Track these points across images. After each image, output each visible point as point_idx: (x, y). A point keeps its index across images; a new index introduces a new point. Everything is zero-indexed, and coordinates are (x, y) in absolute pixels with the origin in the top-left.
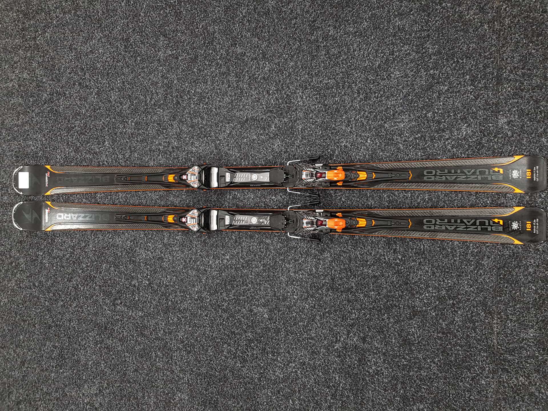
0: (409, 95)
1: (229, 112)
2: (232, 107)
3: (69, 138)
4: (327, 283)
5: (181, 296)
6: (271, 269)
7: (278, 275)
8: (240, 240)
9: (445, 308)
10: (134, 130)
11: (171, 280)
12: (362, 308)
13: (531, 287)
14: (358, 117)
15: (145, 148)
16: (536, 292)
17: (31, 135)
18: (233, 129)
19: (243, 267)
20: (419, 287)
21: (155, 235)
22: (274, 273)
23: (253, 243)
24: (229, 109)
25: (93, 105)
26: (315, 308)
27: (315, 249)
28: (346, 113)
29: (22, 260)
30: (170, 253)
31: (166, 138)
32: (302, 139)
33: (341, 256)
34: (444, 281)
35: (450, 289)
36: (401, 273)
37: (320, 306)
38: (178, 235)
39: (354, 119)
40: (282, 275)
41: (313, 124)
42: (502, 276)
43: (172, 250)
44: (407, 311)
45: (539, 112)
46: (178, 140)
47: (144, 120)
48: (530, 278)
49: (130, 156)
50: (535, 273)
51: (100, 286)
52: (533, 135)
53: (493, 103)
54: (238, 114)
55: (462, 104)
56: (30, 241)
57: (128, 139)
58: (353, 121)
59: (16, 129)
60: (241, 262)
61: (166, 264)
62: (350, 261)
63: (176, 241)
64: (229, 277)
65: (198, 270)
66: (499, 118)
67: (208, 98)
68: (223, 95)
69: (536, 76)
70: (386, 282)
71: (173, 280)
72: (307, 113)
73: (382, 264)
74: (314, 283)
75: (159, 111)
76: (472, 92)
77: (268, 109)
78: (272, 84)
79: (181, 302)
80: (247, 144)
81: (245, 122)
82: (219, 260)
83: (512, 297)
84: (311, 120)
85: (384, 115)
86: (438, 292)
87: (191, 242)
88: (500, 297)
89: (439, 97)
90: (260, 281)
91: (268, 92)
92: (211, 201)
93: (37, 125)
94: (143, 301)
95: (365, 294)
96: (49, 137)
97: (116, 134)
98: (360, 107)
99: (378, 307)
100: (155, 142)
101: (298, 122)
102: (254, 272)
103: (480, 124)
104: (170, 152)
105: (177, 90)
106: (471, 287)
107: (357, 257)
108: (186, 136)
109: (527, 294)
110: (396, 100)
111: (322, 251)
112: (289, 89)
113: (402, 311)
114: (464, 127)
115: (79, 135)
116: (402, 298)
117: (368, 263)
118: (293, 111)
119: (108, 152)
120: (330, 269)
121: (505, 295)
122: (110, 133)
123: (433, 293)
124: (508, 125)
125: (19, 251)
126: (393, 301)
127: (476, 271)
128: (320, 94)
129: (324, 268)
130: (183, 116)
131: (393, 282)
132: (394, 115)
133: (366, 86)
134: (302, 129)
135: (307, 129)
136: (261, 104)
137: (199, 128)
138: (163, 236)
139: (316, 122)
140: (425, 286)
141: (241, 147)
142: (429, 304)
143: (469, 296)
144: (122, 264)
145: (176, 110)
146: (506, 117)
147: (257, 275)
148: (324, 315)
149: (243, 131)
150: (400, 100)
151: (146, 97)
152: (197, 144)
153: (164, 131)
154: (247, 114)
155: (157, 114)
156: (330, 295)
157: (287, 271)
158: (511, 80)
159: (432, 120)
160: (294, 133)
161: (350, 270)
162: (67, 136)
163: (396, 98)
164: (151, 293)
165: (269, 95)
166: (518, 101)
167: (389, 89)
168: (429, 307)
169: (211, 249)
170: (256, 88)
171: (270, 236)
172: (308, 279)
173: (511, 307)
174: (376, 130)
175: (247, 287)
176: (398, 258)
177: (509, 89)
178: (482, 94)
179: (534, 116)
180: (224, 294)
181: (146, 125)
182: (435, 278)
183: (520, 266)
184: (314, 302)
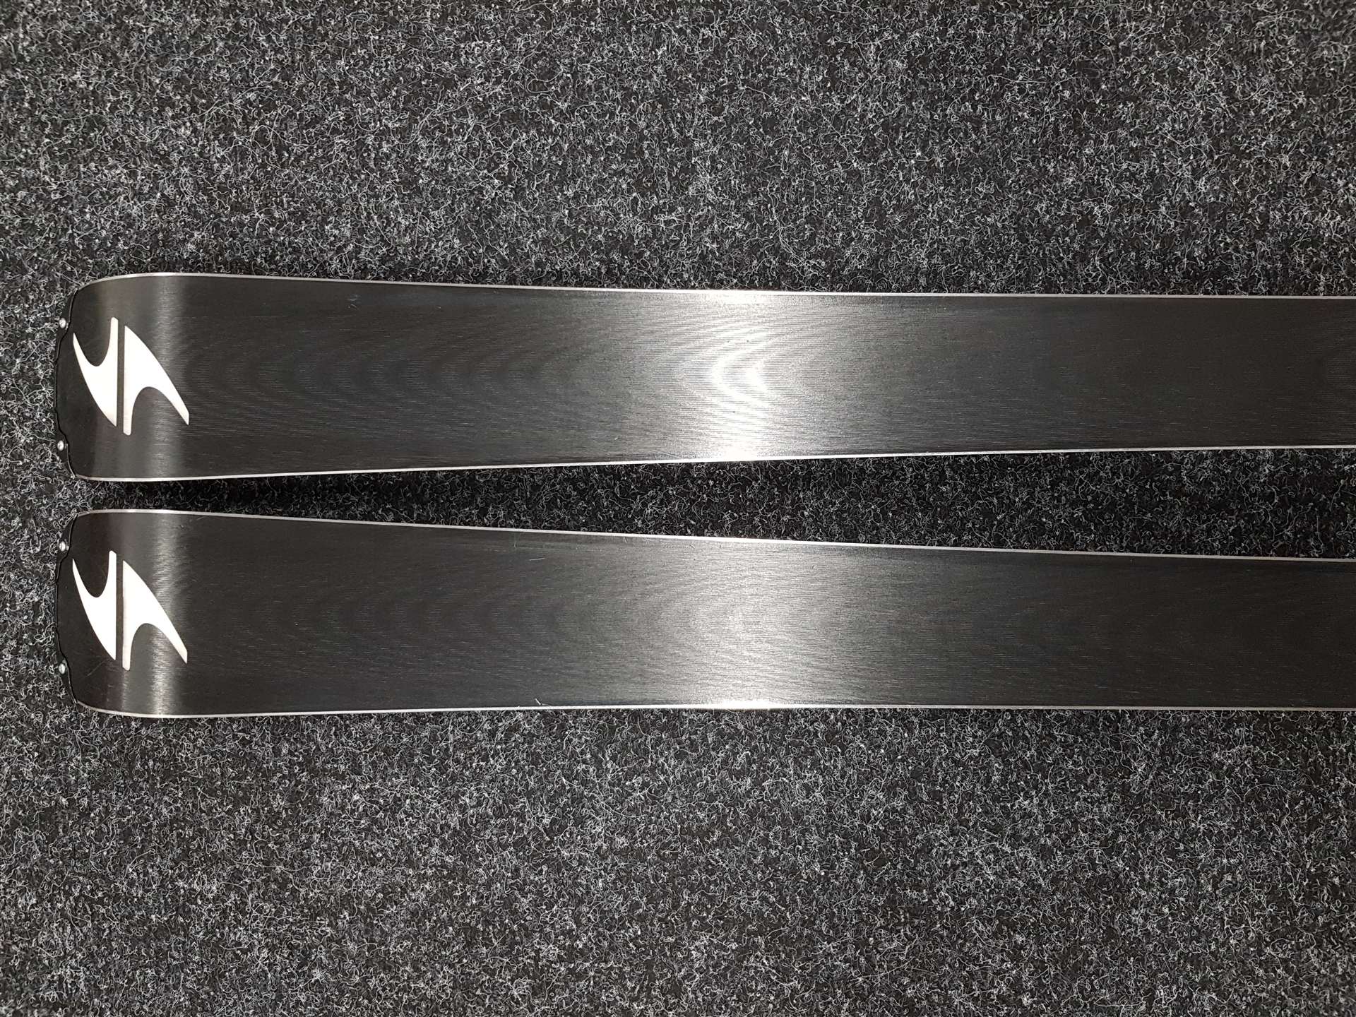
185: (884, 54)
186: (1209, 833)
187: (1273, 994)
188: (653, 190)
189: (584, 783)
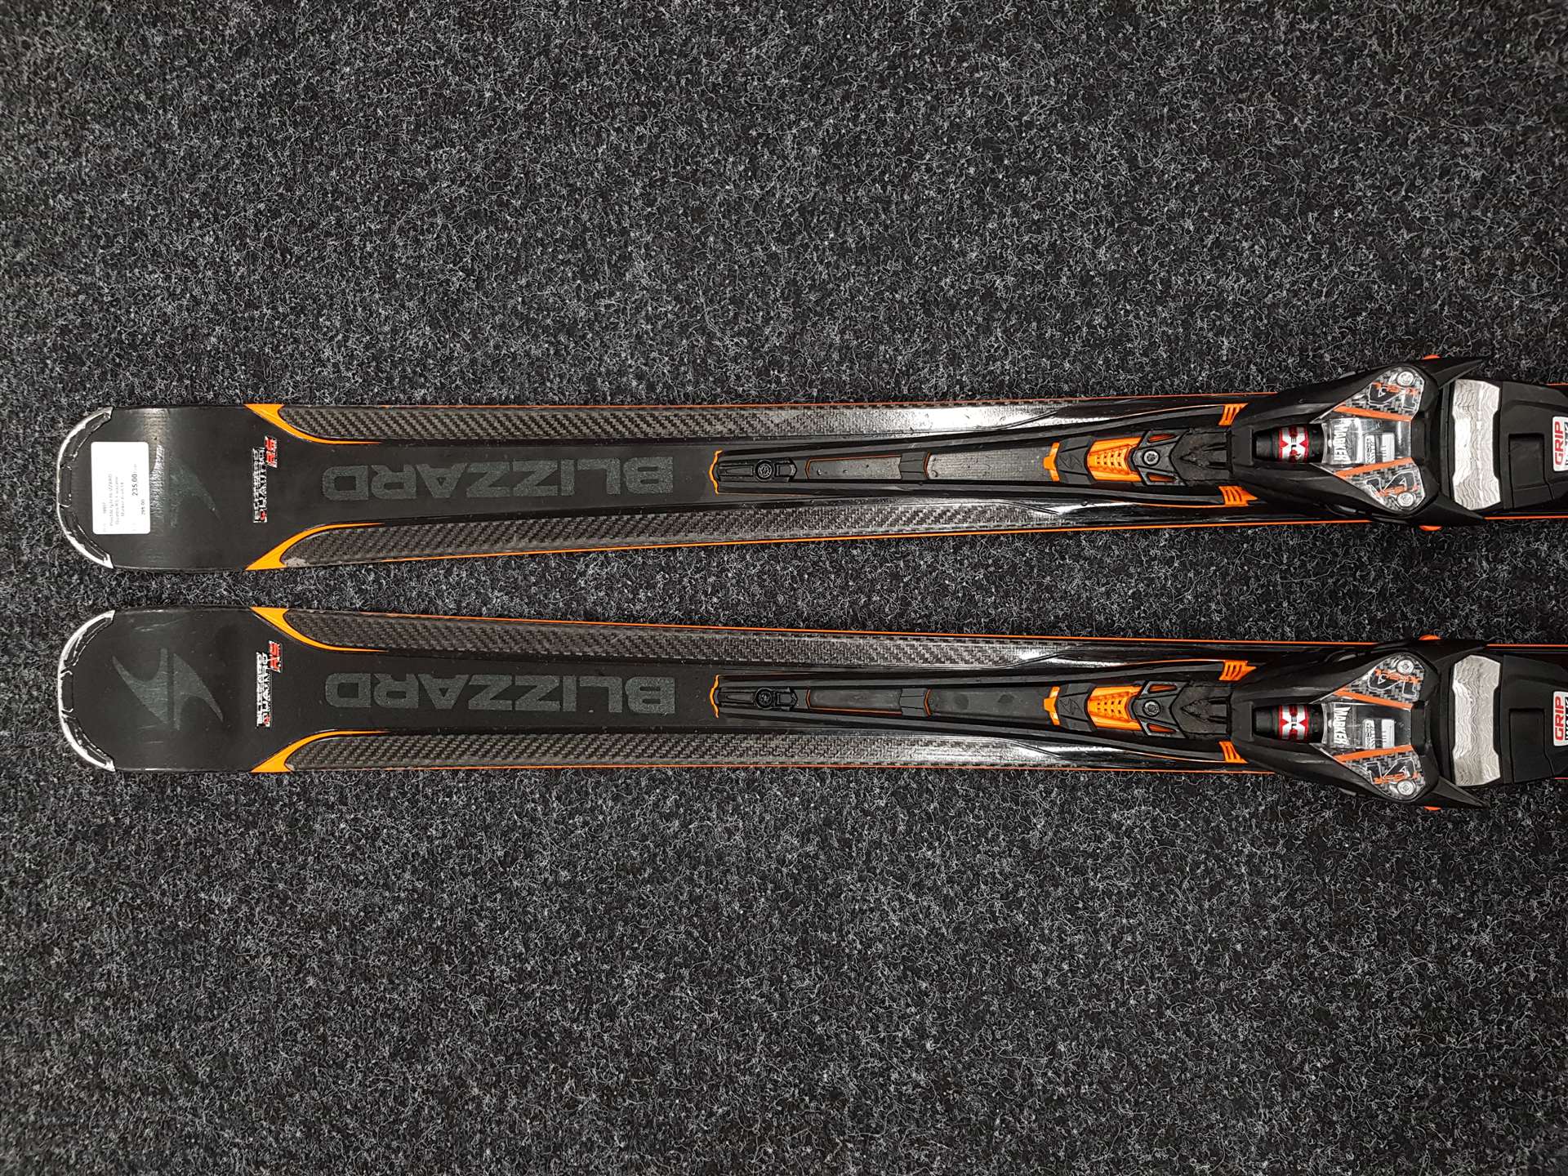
1: (1477, 56)
3: (394, 246)
10: (822, 185)
11: (1082, 1064)
17: (155, 237)
18: (1510, 153)
21: (967, 799)
24: (1479, 34)
25: (546, 52)
29: (107, 935)
30: (1072, 910)
31: (1038, 227)
38: (1126, 804)
49: (791, 337)
51: (603, 1090)
56: (156, 832)
57: (778, 240)
59: (62, 203)
61: (1046, 973)
63: (1111, 837)
71: (1092, 1068)
75: (984, 67)
87: (1218, 840)
92: (1356, 594)
93: (191, 178)
96: (269, 242)
97: (698, 214)
100: (964, 254)
104: (1068, 311)
115: (461, 229)
119: (648, 319)
122: (663, 211)
125: (89, 885)
130: (1151, 89)
138: (1025, 804)
144: (750, 962)
155: (975, 84)
162: (383, 234)
164: (950, 1142)
169: (1364, 890)
181: (899, 152)
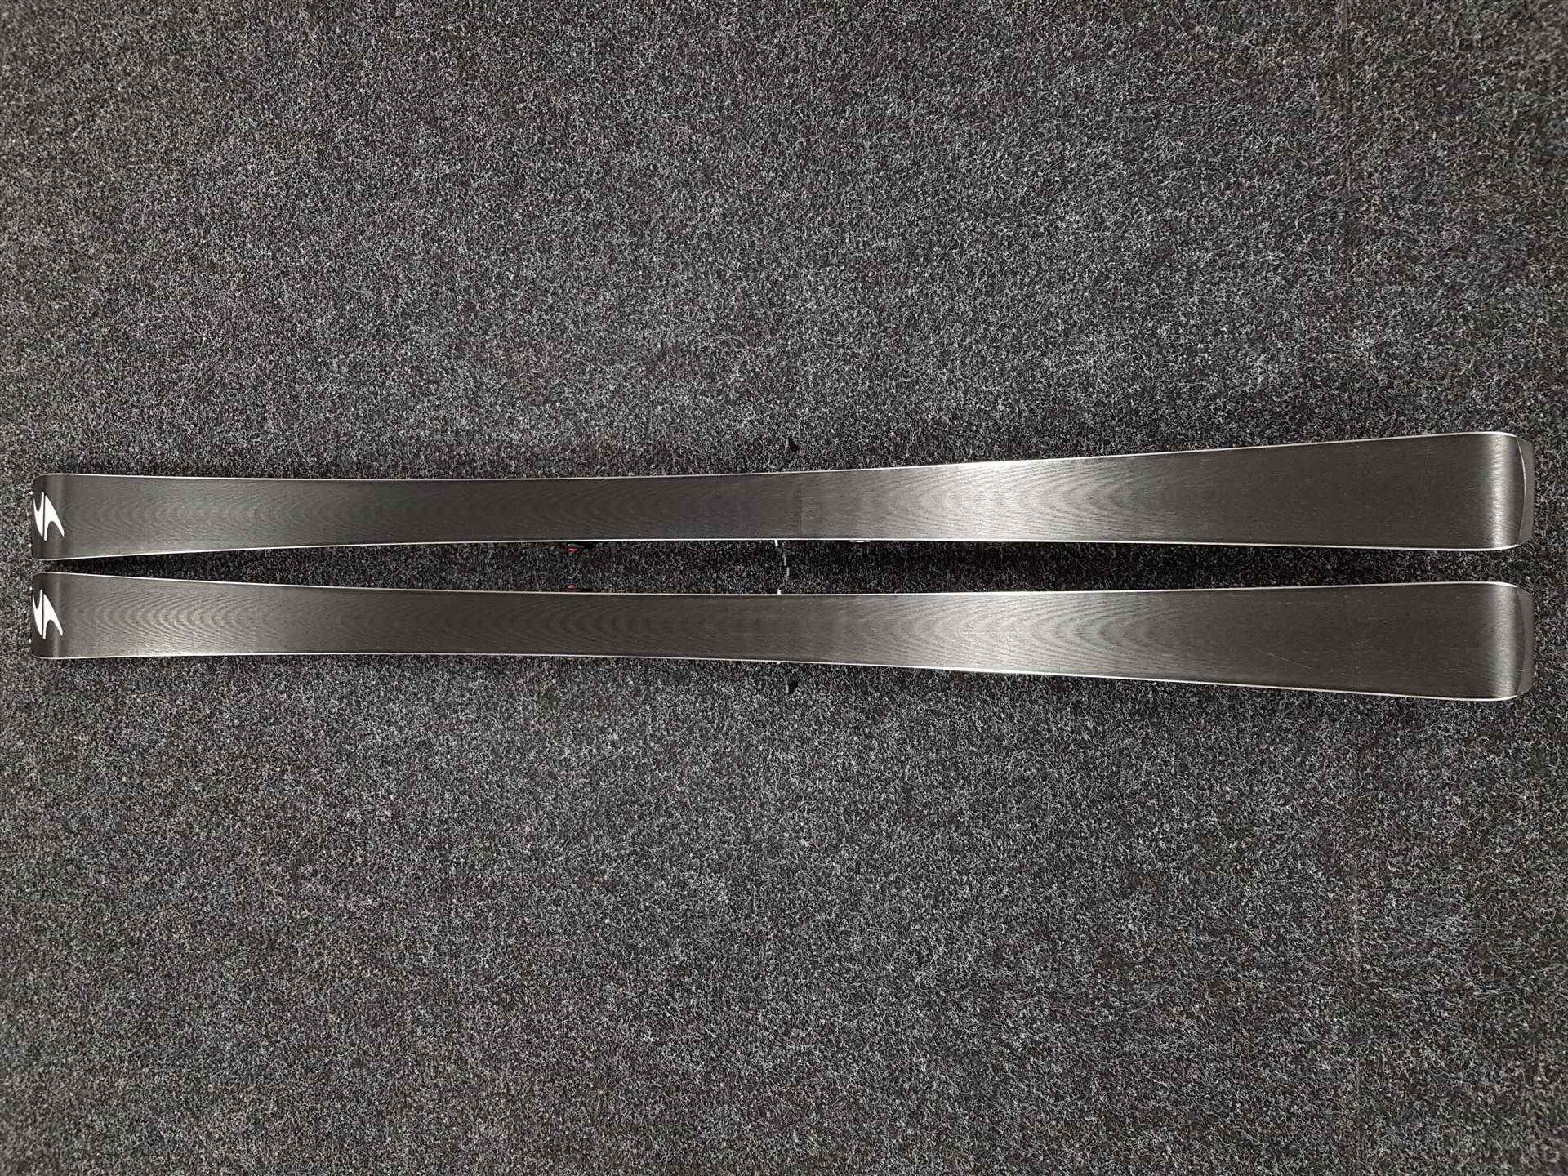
0: (1107, 278)
2: (622, 318)
4: (892, 802)
5: (485, 849)
6: (736, 766)
7: (755, 782)
8: (647, 689)
9: (1217, 863)
12: (988, 868)
13: (1450, 800)
14: (968, 340)
15: (378, 436)
16: (1463, 812)
19: (657, 762)
20: (1143, 805)
22: (744, 777)
23: (685, 694)
26: (859, 872)
27: (856, 708)
28: (936, 329)
32: (817, 402)
33: (928, 725)
34: (1211, 787)
35: (1229, 809)
36: (1095, 768)
37: (874, 867)
39: (960, 345)
40: (767, 782)
41: (846, 362)
42: (1369, 771)
43: (459, 721)
44: (1111, 874)
45: (1461, 317)
46: (470, 411)
47: (374, 357)
48: (1446, 773)
50: (1461, 760)
52: (1446, 382)
53: (1336, 296)
54: (637, 337)
55: (1253, 300)
58: (955, 351)
60: (651, 748)
62: (954, 739)
64: (618, 793)
65: (531, 775)
66: (1354, 336)
67: (555, 294)
68: (596, 286)
69: (1450, 220)
70: (1055, 796)
72: (828, 333)
73: (1042, 746)
74: (855, 803)
76: (1278, 267)
77: (721, 322)
78: (730, 251)
79: (484, 866)
80: (666, 421)
81: (659, 359)
82: (589, 744)
83: (1398, 827)
84: (841, 351)
85: (1041, 333)
86: (1198, 818)
88: (1367, 827)
89: (1189, 283)
90: (706, 800)
91: (720, 276)
94: (376, 867)
95: (996, 830)
98: (975, 313)
99: (1032, 864)
101: (804, 356)
102: (689, 776)
103: (1302, 353)
105: (466, 272)
106: (1287, 802)
107: (972, 727)
108: (492, 399)
109: (1438, 819)
110: (1072, 291)
111: (875, 715)
112: (779, 264)
113: (1098, 873)
114: (1259, 363)
116: (1097, 839)
117: (1005, 743)
118: (791, 327)
120: (899, 761)
121: (1380, 822)
123: (1182, 821)
124: (1377, 355)
126: (1073, 846)
127: (1298, 759)
128: (863, 277)
129: (884, 761)
131: (1073, 793)
132: (1067, 333)
133: (991, 255)
134: (815, 375)
135: (829, 375)
136: (703, 309)
137: (530, 378)
139: (855, 355)
140: (1162, 804)
141: (646, 429)
142: (1172, 854)
143: (1280, 827)
145: (466, 328)
146: (1372, 335)
147: (697, 785)
148: (883, 893)
149: (653, 386)
150: (1084, 292)
151: (379, 294)
152: (524, 421)
153: (433, 388)
154: (664, 336)
156: (899, 836)
157: (780, 771)
158: (1382, 231)
159: (1172, 346)
160: (793, 389)
161: (955, 764)
163: (1072, 287)
165: (725, 282)
166: (1403, 289)
167: (1052, 263)
168: (1173, 860)
170: (686, 265)
171: (733, 676)
172: (840, 792)
173: (1396, 855)
174: (1020, 374)
175: (669, 818)
176: (1087, 728)
177: (1379, 256)
178: (1306, 271)
179: (1447, 328)
180: (606, 841)
182: (1187, 780)
183: (1420, 742)
184: (855, 857)
185: (341, 363)
186: (467, 722)
187: (492, 797)
188: (251, 428)
189: (223, 695)
